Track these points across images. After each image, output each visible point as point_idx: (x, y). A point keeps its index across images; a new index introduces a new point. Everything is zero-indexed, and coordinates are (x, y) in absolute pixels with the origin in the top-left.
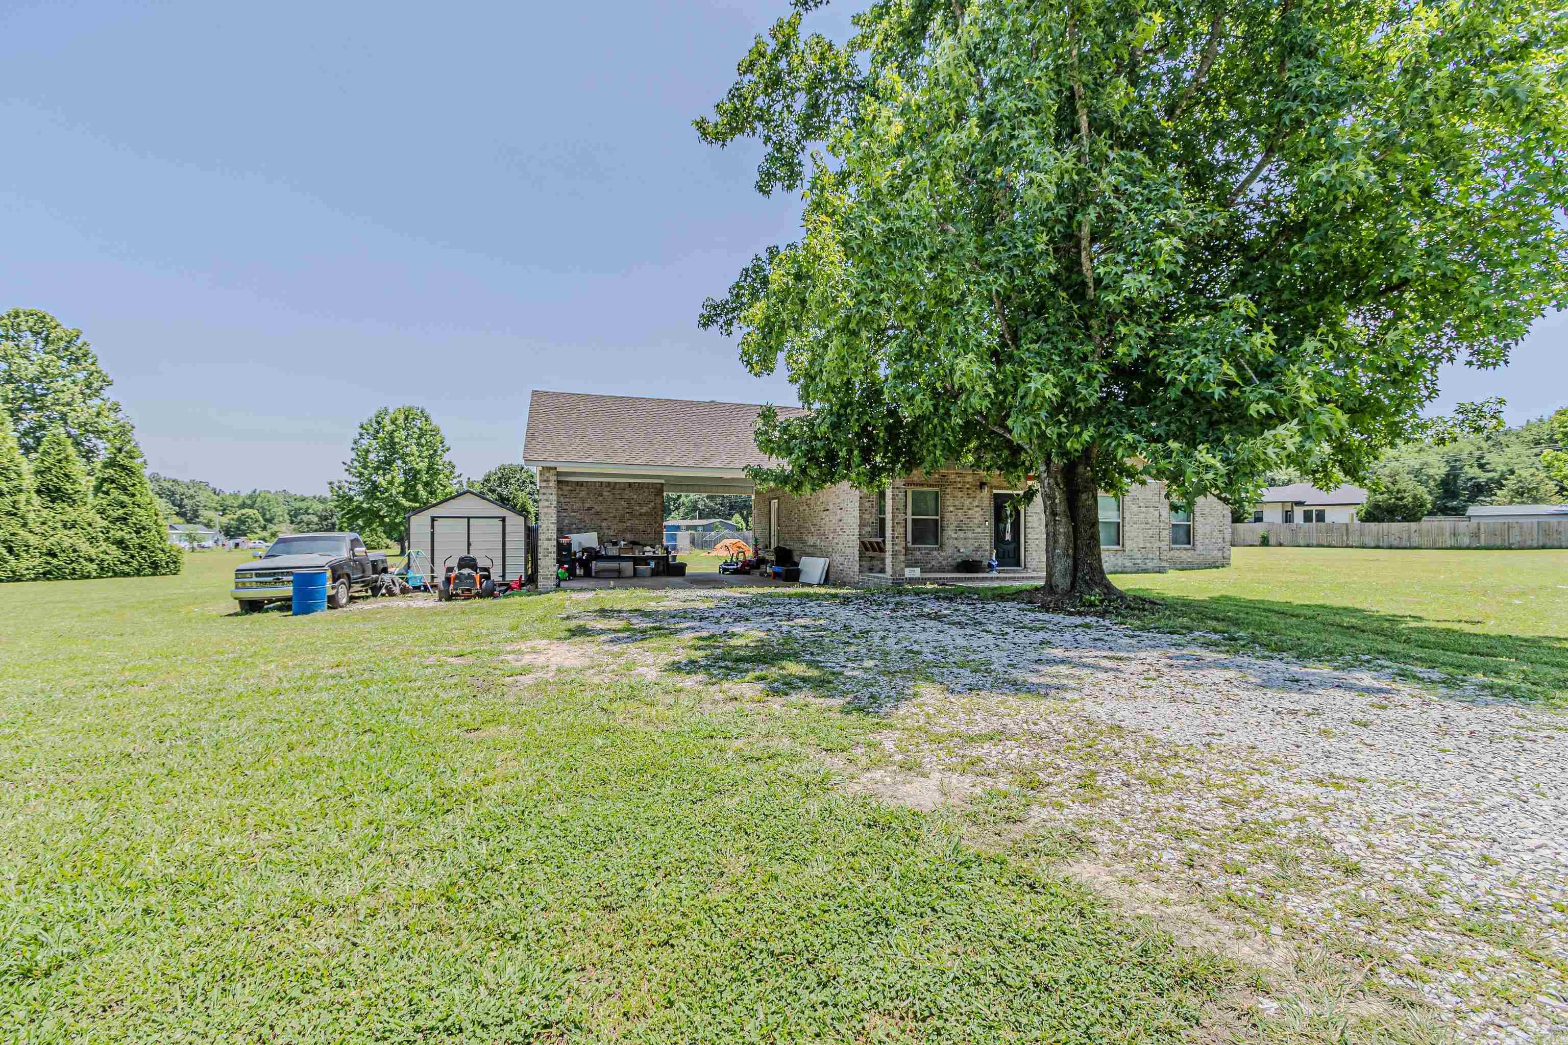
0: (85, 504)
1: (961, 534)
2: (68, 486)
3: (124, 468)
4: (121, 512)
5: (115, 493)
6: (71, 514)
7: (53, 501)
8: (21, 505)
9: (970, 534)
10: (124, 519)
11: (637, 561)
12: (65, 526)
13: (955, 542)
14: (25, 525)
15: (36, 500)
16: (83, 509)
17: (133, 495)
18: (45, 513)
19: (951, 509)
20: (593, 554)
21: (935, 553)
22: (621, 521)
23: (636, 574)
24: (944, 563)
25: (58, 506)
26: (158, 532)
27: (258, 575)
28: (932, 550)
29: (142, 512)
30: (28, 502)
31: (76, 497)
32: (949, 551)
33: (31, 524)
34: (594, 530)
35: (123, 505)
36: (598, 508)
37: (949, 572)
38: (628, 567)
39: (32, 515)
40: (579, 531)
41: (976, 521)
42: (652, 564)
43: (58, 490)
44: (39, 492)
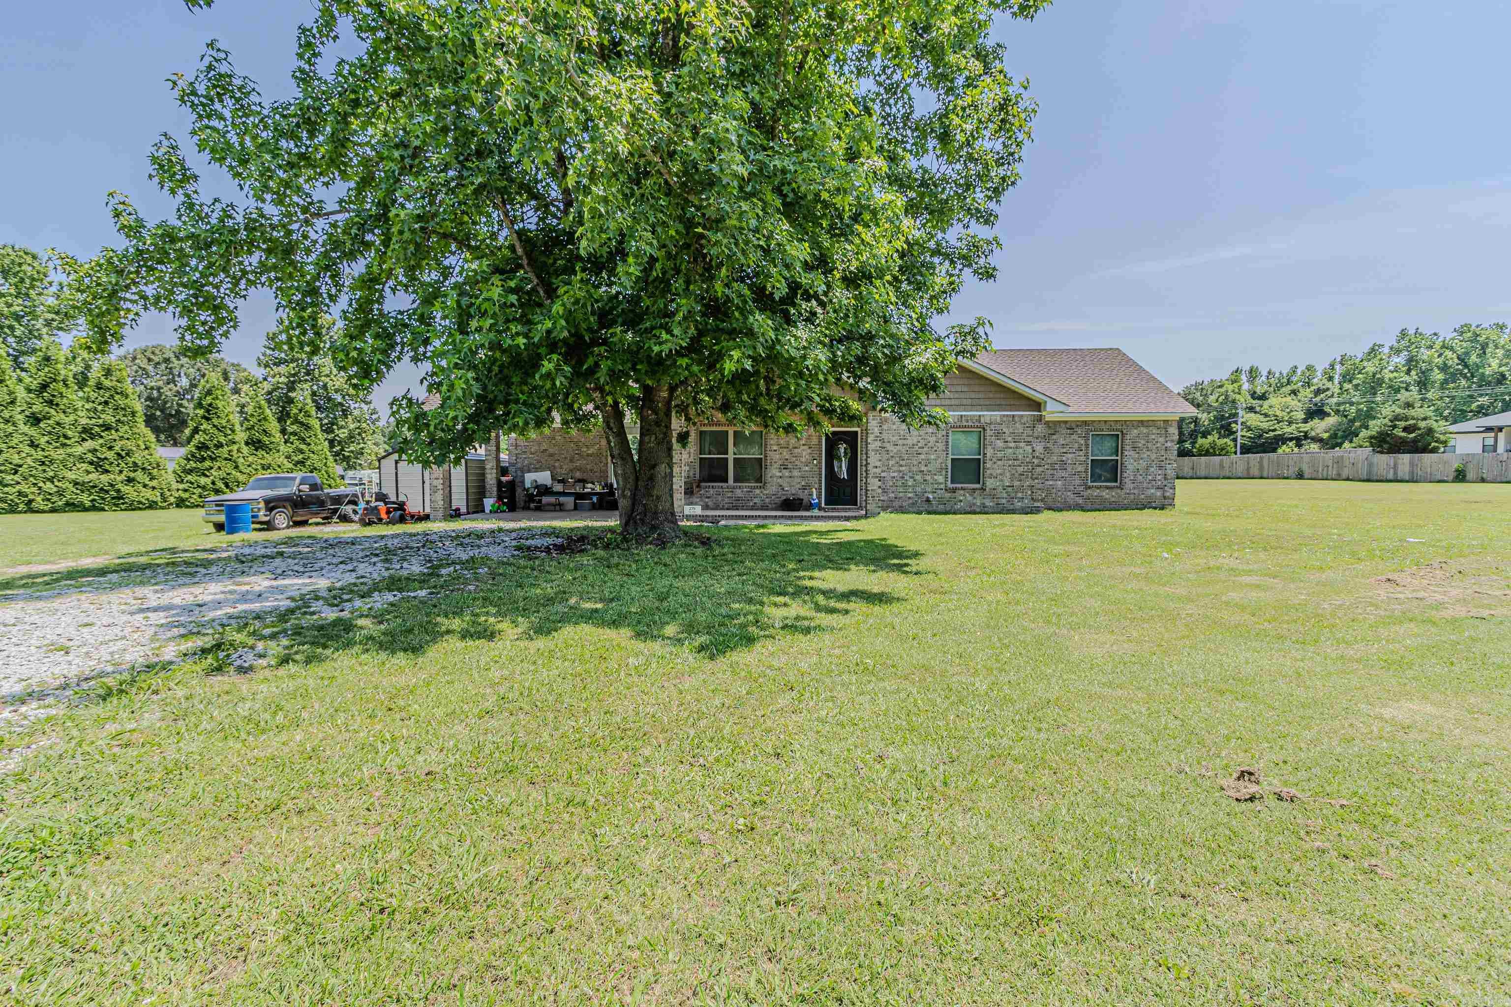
0: (278, 451)
1: (786, 473)
2: (265, 439)
3: (302, 424)
4: (301, 457)
5: (297, 443)
6: (269, 459)
7: (256, 450)
8: (234, 453)
9: (796, 473)
10: (302, 463)
11: (579, 496)
12: (263, 468)
13: (779, 480)
14: (237, 467)
15: (245, 450)
16: (277, 455)
17: (309, 444)
18: (250, 459)
19: (775, 448)
20: (545, 490)
21: (758, 491)
22: (571, 461)
23: (576, 508)
24: (767, 500)
25: (260, 453)
26: (327, 472)
27: (217, 505)
28: (755, 488)
29: (315, 457)
30: (238, 451)
31: (271, 446)
32: (771, 489)
33: (241, 468)
34: (549, 469)
35: (302, 451)
36: (551, 451)
37: (772, 509)
38: (569, 501)
39: (241, 460)
40: (536, 470)
41: (803, 460)
42: (595, 499)
43: (259, 441)
44: (247, 444)
